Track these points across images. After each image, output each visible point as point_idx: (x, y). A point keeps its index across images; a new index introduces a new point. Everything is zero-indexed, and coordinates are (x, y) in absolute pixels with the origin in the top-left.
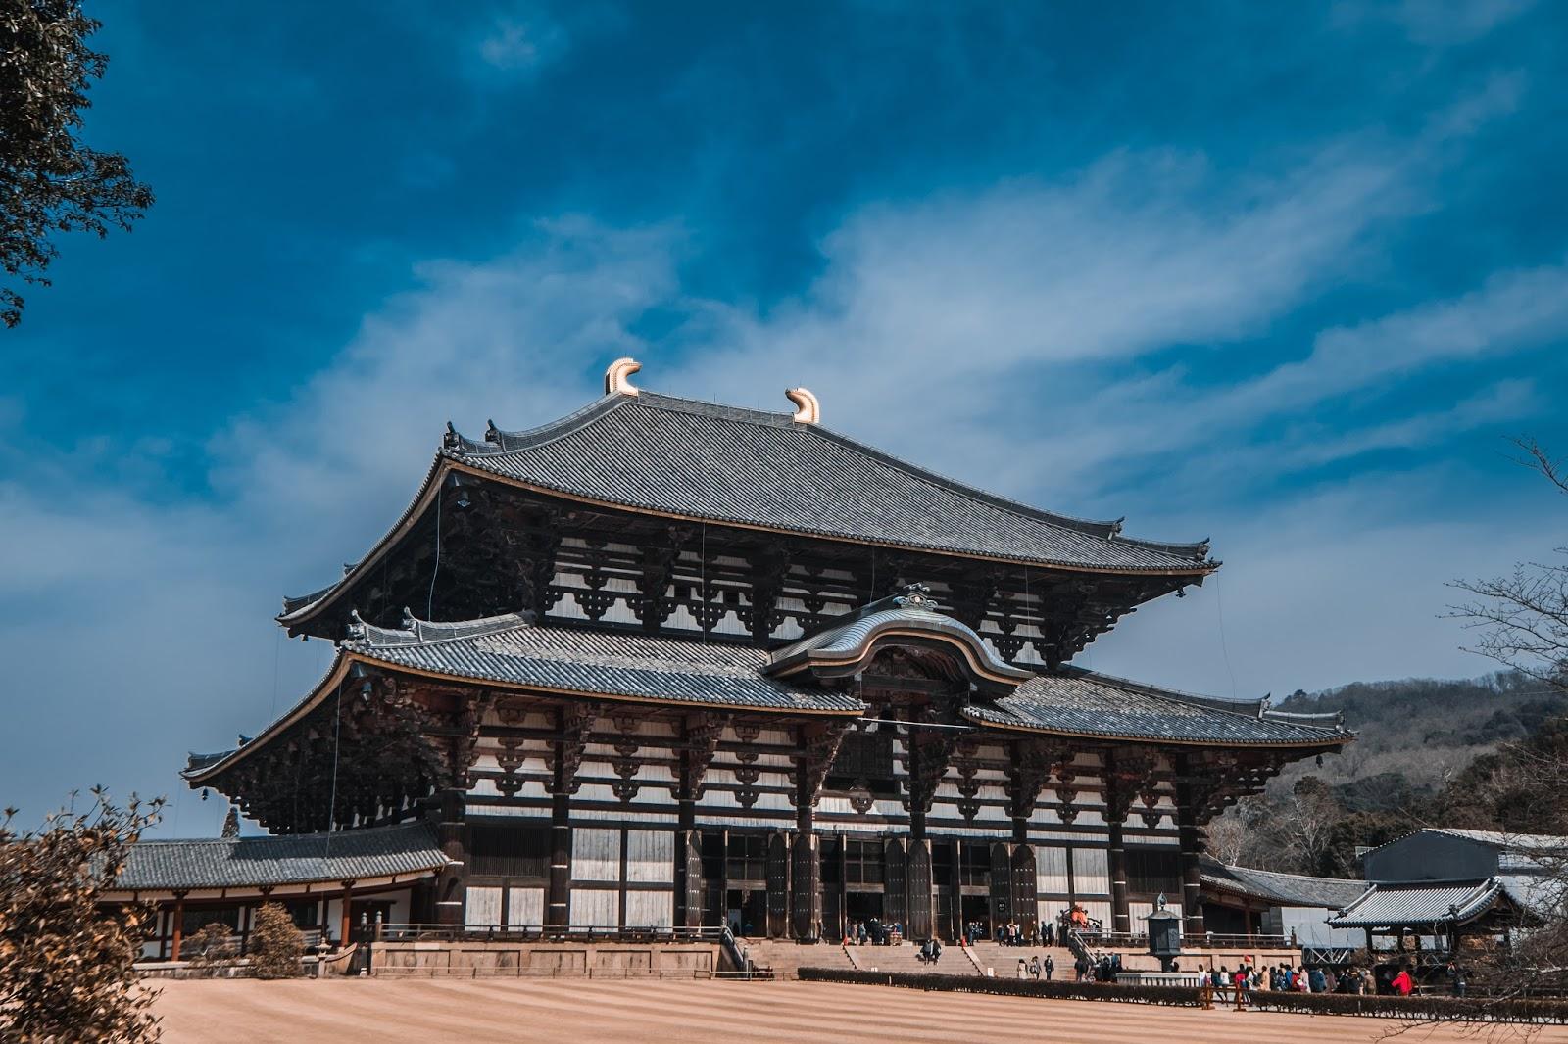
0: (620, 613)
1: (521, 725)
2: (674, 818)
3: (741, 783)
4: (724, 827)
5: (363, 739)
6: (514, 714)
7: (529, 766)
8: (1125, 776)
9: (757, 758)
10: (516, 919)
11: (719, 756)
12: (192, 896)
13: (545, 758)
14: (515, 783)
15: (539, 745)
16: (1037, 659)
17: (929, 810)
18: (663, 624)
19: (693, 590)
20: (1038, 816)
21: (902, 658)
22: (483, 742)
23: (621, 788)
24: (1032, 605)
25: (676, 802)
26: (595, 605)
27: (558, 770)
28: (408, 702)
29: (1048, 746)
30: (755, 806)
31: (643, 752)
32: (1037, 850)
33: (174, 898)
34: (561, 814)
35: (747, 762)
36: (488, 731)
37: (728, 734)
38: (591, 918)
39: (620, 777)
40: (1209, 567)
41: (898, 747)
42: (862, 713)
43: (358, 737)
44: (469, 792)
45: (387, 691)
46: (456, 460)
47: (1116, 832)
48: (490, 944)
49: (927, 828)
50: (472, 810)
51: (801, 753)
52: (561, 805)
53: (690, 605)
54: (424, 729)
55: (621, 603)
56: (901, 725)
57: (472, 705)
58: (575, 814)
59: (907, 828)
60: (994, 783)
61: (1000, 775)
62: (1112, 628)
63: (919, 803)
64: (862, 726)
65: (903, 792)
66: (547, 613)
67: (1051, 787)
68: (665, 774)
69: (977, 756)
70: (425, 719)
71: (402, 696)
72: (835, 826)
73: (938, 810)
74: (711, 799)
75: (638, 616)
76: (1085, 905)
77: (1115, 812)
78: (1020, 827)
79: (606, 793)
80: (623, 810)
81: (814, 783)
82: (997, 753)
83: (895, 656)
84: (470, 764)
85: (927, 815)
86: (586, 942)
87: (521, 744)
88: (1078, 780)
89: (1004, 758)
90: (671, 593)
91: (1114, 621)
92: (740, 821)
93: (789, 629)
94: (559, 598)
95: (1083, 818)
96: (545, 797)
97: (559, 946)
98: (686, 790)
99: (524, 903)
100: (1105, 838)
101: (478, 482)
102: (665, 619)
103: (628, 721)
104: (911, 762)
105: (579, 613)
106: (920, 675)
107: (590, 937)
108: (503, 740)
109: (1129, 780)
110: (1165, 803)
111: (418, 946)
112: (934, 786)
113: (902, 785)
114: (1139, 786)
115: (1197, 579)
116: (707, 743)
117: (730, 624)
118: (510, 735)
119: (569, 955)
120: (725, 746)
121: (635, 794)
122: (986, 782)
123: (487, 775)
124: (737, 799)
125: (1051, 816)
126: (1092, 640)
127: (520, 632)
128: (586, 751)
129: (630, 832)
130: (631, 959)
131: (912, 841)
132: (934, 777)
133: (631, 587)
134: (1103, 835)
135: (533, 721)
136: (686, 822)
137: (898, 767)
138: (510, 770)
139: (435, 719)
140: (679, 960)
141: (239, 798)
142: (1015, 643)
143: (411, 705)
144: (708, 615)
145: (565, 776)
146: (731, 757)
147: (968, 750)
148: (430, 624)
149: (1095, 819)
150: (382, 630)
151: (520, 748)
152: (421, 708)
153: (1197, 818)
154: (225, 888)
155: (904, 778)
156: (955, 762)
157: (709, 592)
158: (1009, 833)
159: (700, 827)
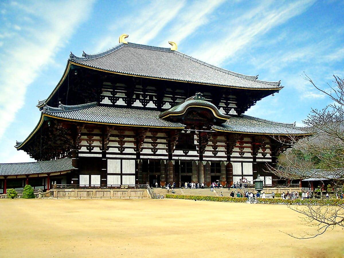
0: (121, 102)
1: (92, 133)
2: (135, 157)
3: (153, 147)
4: (148, 159)
5: (52, 137)
6: (91, 130)
7: (95, 143)
8: (257, 144)
9: (157, 140)
10: (93, 183)
11: (146, 140)
12: (8, 178)
13: (99, 141)
14: (92, 148)
15: (98, 138)
16: (235, 113)
17: (204, 153)
18: (132, 105)
19: (141, 96)
20: (234, 155)
21: (195, 113)
22: (83, 137)
23: (120, 149)
24: (232, 98)
25: (135, 152)
26: (114, 100)
27: (103, 144)
28: (61, 127)
29: (236, 136)
30: (157, 153)
31: (126, 139)
32: (233, 164)
33: (4, 178)
34: (104, 156)
35: (154, 141)
36: (83, 134)
37: (149, 134)
38: (113, 183)
39: (120, 146)
40: (281, 88)
41: (196, 137)
42: (184, 128)
43: (51, 136)
44: (79, 151)
45: (55, 124)
46: (73, 62)
47: (255, 158)
48: (85, 189)
49: (203, 158)
50: (80, 155)
51: (168, 139)
52: (104, 154)
53: (140, 100)
54: (66, 134)
55: (121, 99)
56: (196, 131)
57: (78, 127)
58: (107, 156)
59: (198, 158)
60: (222, 146)
61: (224, 144)
62: (255, 105)
63: (201, 152)
64: (186, 131)
65: (197, 149)
66: (101, 103)
67: (237, 147)
68: (132, 145)
69: (217, 139)
70: (66, 131)
71: (59, 125)
72: (178, 158)
73: (206, 154)
74: (144, 151)
75: (126, 103)
76: (246, 177)
77: (254, 154)
78: (229, 158)
79: (116, 150)
80: (121, 155)
81: (172, 147)
82: (223, 138)
83: (194, 113)
84: (79, 143)
85: (203, 155)
86: (111, 189)
87: (93, 137)
88: (245, 145)
89: (224, 139)
90: (134, 97)
91: (256, 103)
92: (153, 157)
93: (167, 106)
94: (104, 99)
95: (246, 155)
96: (100, 152)
97: (103, 190)
98: (138, 149)
99: (95, 179)
100: (252, 160)
101: (79, 67)
102: (133, 104)
103: (122, 131)
104: (199, 141)
105: (109, 102)
106: (201, 118)
107: (111, 188)
108: (88, 136)
109: (258, 145)
110: (268, 151)
111: (66, 190)
112: (205, 147)
113: (197, 147)
114: (261, 146)
115: (277, 91)
116: (142, 136)
117: (151, 105)
118: (90, 136)
119: (106, 192)
120: (147, 137)
121: (124, 150)
122: (219, 146)
123: (84, 146)
124: (152, 151)
125: (237, 155)
126: (250, 108)
127: (93, 108)
128: (110, 139)
129: (123, 160)
130: (123, 193)
131: (199, 162)
132: (205, 145)
133: (124, 95)
134: (251, 159)
135: (96, 131)
136: (138, 157)
137: (196, 143)
138: (90, 144)
139: (69, 131)
140: (136, 193)
141: (29, 153)
142: (229, 109)
143: (62, 128)
144: (145, 102)
145: (105, 146)
146: (150, 140)
147: (215, 137)
148: (67, 106)
149: (250, 155)
150: (53, 108)
151: (93, 139)
152: (65, 128)
153: (276, 154)
154: (17, 175)
155: (197, 145)
156: (211, 141)
157: (145, 96)
158: (226, 159)
159: (142, 159)
